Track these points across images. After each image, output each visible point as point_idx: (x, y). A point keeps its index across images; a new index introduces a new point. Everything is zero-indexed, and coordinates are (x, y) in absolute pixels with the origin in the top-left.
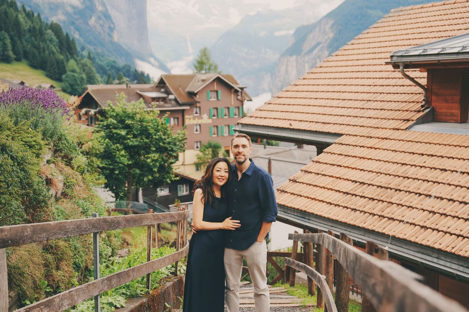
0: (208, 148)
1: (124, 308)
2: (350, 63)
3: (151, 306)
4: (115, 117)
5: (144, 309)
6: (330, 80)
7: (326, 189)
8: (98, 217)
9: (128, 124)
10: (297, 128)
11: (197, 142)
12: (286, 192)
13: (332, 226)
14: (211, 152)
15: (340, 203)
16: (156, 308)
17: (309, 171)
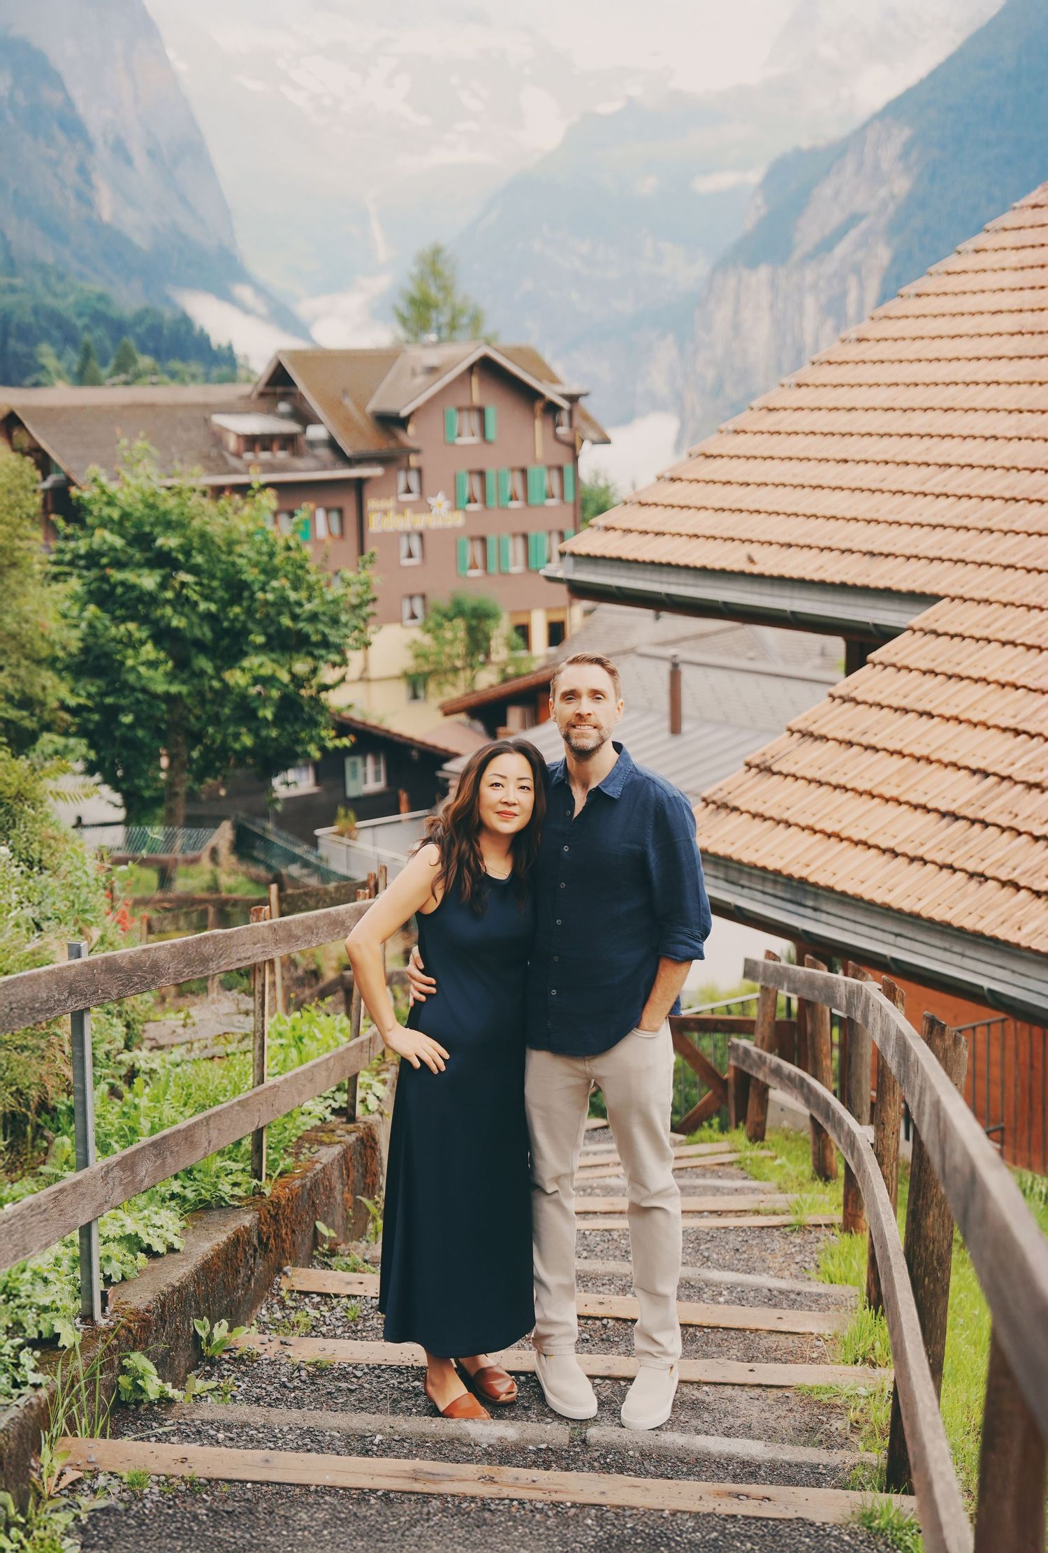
0: (450, 620)
1: (177, 1256)
2: (967, 325)
3: (268, 1239)
4: (118, 526)
5: (245, 1253)
6: (893, 389)
7: (877, 800)
8: (85, 958)
9: (166, 548)
10: (775, 572)
11: (411, 597)
12: (735, 809)
13: (897, 935)
14: (462, 634)
15: (929, 850)
16: (287, 1246)
17: (816, 733)
